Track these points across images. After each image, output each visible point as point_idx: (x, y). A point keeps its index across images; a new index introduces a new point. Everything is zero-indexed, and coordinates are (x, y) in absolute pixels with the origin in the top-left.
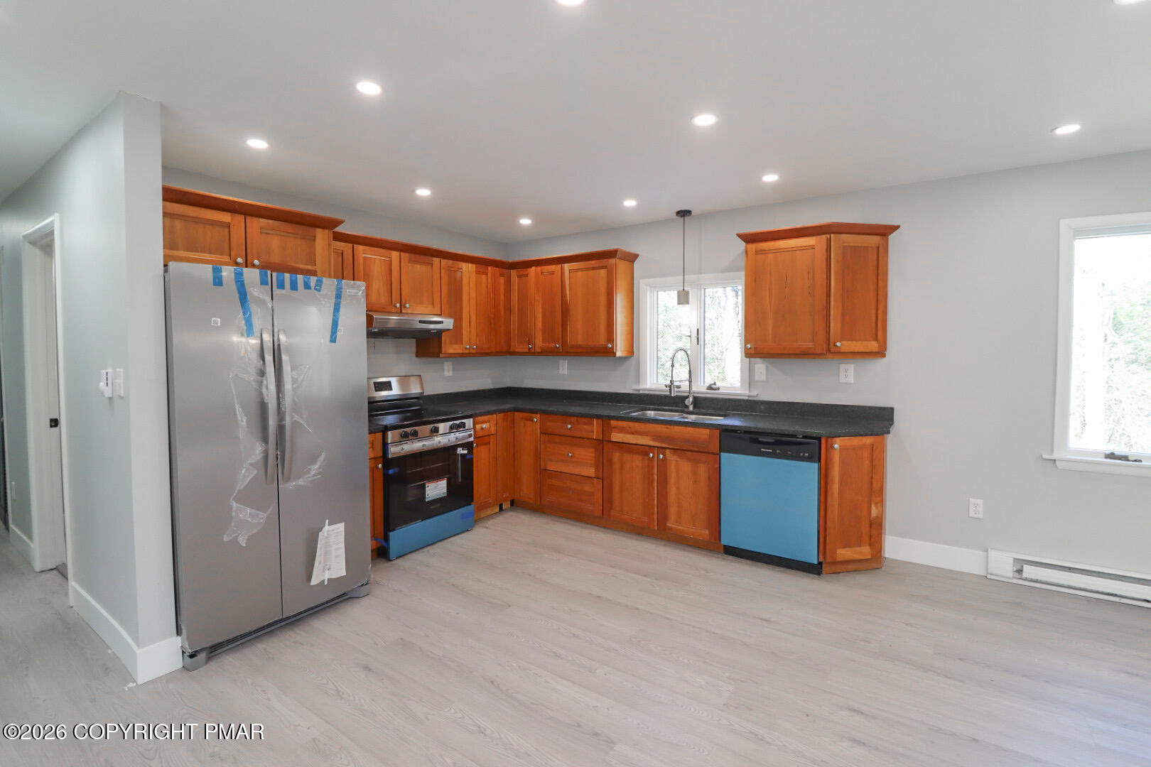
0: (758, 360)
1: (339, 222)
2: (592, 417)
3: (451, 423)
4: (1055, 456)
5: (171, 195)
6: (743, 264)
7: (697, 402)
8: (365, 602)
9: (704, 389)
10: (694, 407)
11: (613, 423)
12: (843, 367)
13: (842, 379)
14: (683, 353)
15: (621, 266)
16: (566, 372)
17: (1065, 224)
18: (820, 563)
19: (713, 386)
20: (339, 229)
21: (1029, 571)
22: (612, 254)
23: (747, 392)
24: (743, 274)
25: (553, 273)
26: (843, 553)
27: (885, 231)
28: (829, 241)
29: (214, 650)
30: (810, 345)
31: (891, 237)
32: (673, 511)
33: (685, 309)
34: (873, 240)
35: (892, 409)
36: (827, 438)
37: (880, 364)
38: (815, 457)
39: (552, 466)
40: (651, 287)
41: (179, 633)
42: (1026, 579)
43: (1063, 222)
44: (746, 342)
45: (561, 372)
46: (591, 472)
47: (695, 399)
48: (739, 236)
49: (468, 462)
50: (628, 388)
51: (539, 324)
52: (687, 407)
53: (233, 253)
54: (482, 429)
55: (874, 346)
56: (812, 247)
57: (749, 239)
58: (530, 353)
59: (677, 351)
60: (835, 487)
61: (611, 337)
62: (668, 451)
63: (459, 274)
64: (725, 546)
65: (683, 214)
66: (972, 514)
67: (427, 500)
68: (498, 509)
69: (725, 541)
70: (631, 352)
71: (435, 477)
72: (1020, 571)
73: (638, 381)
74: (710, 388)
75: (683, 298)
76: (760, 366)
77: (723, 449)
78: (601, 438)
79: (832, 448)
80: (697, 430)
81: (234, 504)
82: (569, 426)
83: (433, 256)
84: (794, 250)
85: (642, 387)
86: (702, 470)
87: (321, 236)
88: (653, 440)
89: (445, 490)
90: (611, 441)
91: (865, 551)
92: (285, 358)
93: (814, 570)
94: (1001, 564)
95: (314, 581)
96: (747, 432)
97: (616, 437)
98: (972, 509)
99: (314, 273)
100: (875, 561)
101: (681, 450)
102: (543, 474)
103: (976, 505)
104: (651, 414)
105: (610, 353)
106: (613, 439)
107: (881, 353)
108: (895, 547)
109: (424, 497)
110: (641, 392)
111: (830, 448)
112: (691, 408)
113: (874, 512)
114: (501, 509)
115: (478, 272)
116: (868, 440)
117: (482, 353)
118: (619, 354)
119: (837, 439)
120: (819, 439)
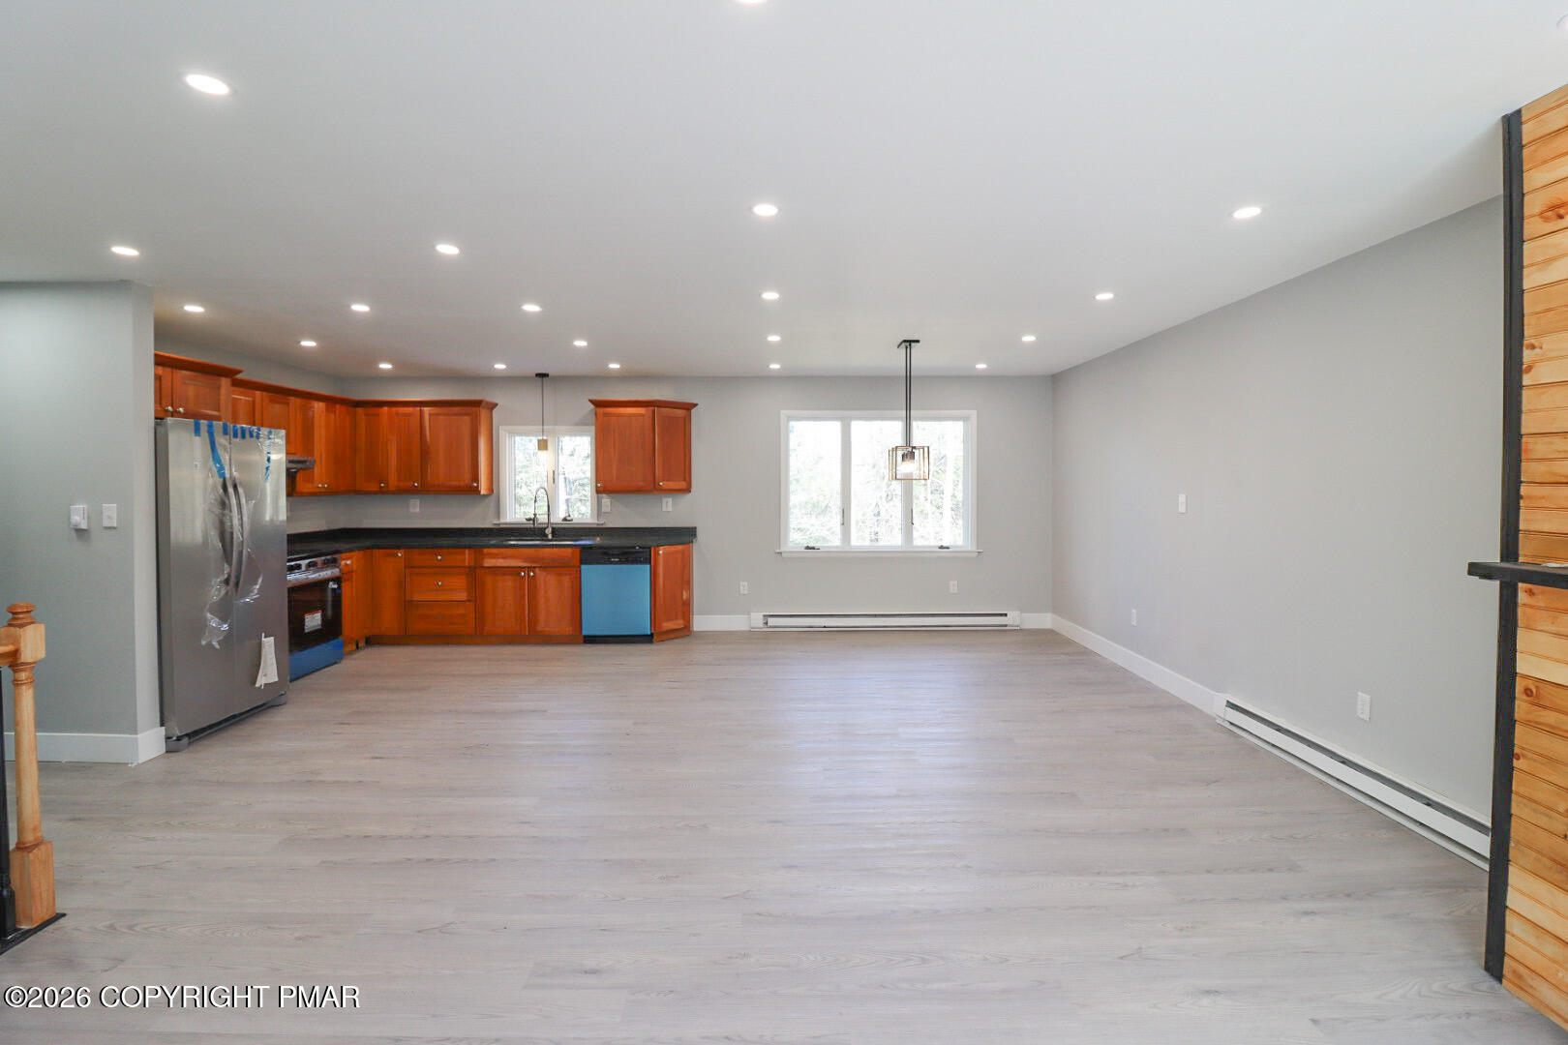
0: (604, 495)
1: (239, 372)
2: (465, 547)
3: (323, 558)
4: (782, 550)
5: (160, 361)
6: (593, 419)
7: (554, 531)
8: (284, 710)
9: (560, 521)
10: (553, 536)
11: (486, 550)
12: (664, 500)
13: (664, 509)
14: (543, 490)
15: (484, 413)
16: (418, 510)
17: (784, 413)
18: (652, 635)
19: (568, 518)
20: (239, 376)
21: (772, 621)
22: (477, 403)
23: (596, 521)
24: (593, 428)
25: (410, 415)
26: (668, 625)
27: (689, 407)
28: (654, 412)
29: (196, 736)
30: (641, 484)
31: (693, 411)
32: (542, 618)
33: (543, 454)
34: (680, 412)
35: (695, 528)
36: (655, 547)
37: (688, 496)
38: (647, 561)
39: (417, 597)
40: (509, 433)
41: (162, 725)
42: (771, 627)
43: (782, 412)
44: (597, 481)
45: (412, 510)
46: (463, 596)
47: (553, 529)
48: (591, 401)
49: (337, 595)
50: (488, 523)
51: (393, 462)
52: (546, 536)
53: (164, 402)
54: (346, 565)
55: (683, 485)
56: (642, 415)
57: (598, 404)
58: (382, 492)
59: (538, 490)
60: (661, 580)
61: (476, 478)
62: (537, 570)
63: (311, 413)
64: (585, 637)
65: (542, 376)
66: (742, 592)
67: (306, 631)
68: (355, 647)
69: (585, 632)
70: (491, 490)
71: (312, 610)
72: (766, 623)
73: (498, 514)
74: (565, 519)
75: (543, 445)
76: (606, 500)
77: (582, 562)
78: (472, 564)
79: (659, 554)
80: (563, 549)
81: (209, 615)
82: (439, 558)
83: (290, 395)
84: (630, 416)
85: (502, 521)
86: (566, 581)
87: (225, 382)
88: (525, 562)
89: (320, 623)
90: (483, 567)
91: (679, 623)
92: (240, 490)
93: (647, 639)
94: (757, 620)
95: (257, 685)
96: (600, 547)
97: (489, 562)
98: (742, 588)
99: (218, 418)
100: (685, 631)
101: (548, 566)
102: (407, 605)
103: (744, 586)
104: (512, 543)
105: (476, 491)
106: (486, 565)
107: (688, 490)
108: (700, 623)
109: (304, 629)
110: (502, 526)
111: (657, 554)
112: (550, 537)
113: (685, 597)
114: (357, 647)
115: (327, 409)
116: (680, 547)
117: (332, 493)
118: (482, 493)
119: (662, 548)
120: (650, 548)
